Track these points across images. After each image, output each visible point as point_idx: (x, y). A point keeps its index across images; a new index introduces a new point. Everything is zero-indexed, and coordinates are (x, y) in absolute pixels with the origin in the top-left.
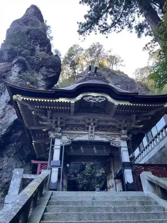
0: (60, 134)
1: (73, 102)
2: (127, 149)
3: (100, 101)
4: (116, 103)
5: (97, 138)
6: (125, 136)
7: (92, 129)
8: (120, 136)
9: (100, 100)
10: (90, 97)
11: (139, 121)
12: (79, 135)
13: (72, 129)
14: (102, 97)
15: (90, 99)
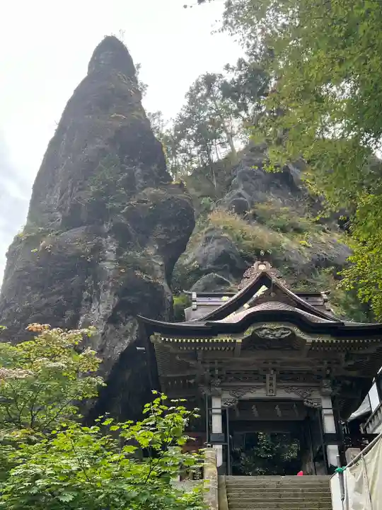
0: (219, 389)
1: (239, 340)
2: (331, 411)
3: (283, 336)
4: (309, 339)
5: (281, 394)
6: (327, 389)
7: (271, 379)
8: (319, 388)
9: (283, 334)
10: (265, 330)
11: (351, 363)
12: (250, 389)
13: (237, 380)
14: (285, 329)
15: (267, 334)
